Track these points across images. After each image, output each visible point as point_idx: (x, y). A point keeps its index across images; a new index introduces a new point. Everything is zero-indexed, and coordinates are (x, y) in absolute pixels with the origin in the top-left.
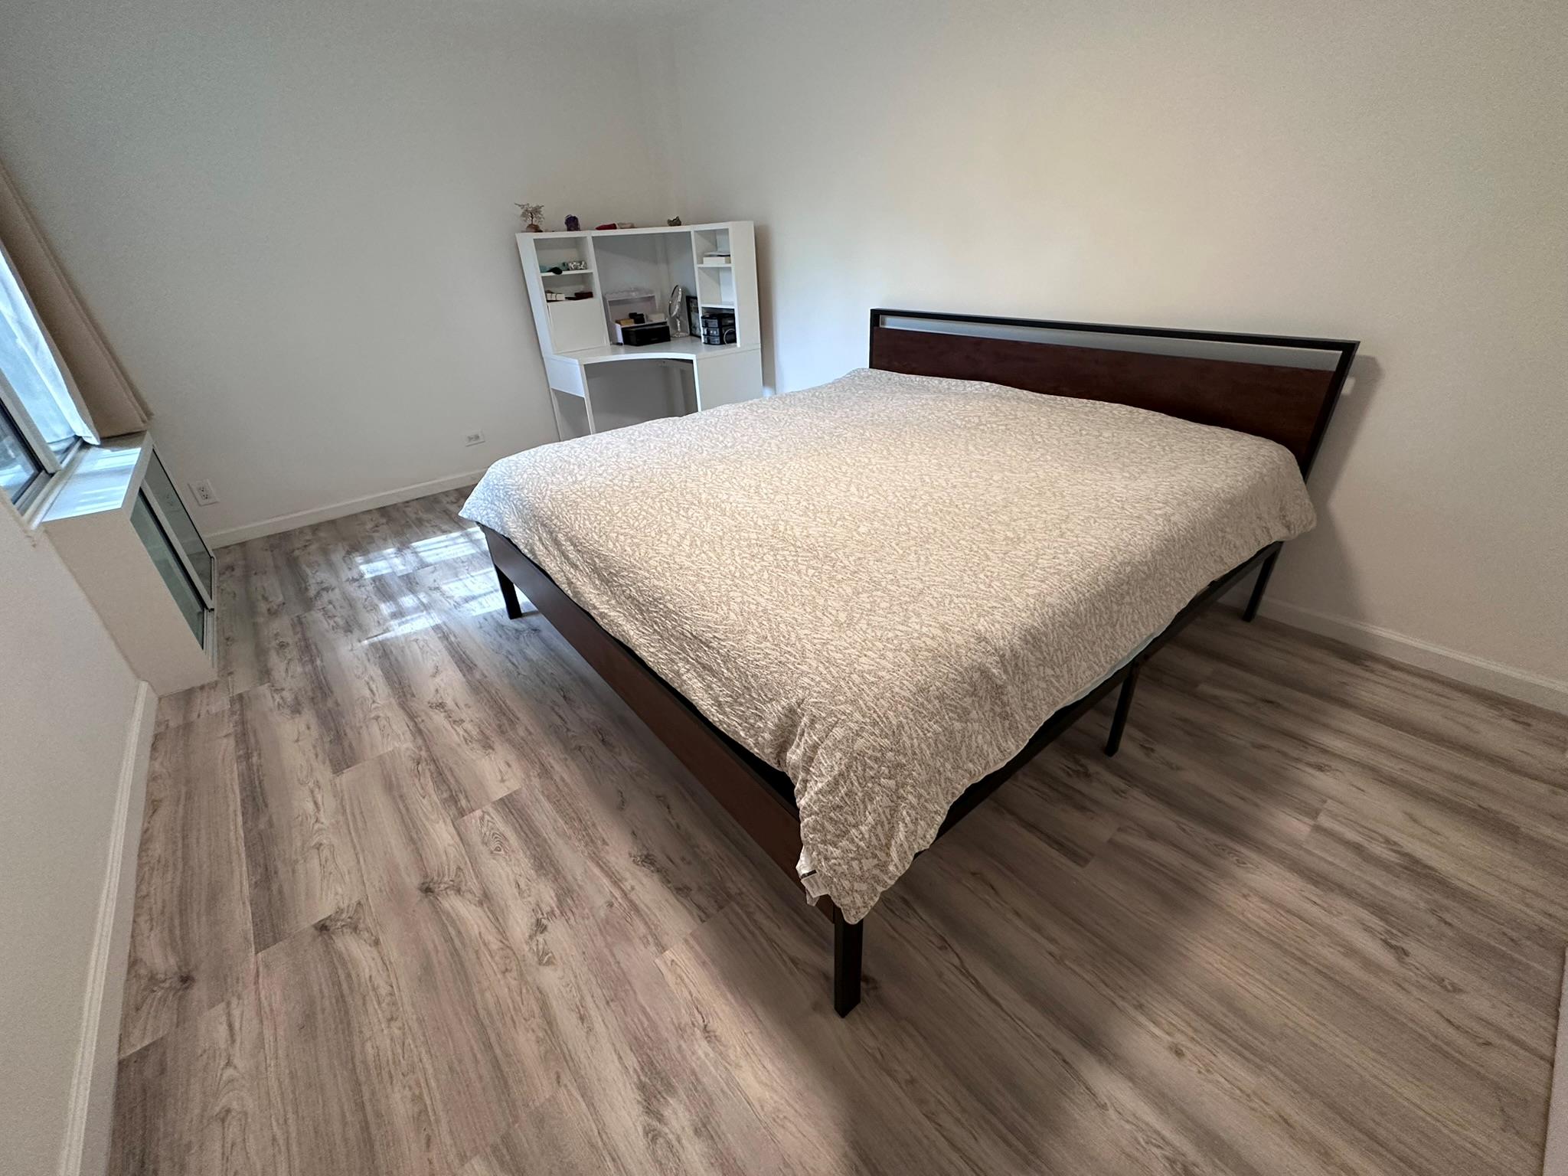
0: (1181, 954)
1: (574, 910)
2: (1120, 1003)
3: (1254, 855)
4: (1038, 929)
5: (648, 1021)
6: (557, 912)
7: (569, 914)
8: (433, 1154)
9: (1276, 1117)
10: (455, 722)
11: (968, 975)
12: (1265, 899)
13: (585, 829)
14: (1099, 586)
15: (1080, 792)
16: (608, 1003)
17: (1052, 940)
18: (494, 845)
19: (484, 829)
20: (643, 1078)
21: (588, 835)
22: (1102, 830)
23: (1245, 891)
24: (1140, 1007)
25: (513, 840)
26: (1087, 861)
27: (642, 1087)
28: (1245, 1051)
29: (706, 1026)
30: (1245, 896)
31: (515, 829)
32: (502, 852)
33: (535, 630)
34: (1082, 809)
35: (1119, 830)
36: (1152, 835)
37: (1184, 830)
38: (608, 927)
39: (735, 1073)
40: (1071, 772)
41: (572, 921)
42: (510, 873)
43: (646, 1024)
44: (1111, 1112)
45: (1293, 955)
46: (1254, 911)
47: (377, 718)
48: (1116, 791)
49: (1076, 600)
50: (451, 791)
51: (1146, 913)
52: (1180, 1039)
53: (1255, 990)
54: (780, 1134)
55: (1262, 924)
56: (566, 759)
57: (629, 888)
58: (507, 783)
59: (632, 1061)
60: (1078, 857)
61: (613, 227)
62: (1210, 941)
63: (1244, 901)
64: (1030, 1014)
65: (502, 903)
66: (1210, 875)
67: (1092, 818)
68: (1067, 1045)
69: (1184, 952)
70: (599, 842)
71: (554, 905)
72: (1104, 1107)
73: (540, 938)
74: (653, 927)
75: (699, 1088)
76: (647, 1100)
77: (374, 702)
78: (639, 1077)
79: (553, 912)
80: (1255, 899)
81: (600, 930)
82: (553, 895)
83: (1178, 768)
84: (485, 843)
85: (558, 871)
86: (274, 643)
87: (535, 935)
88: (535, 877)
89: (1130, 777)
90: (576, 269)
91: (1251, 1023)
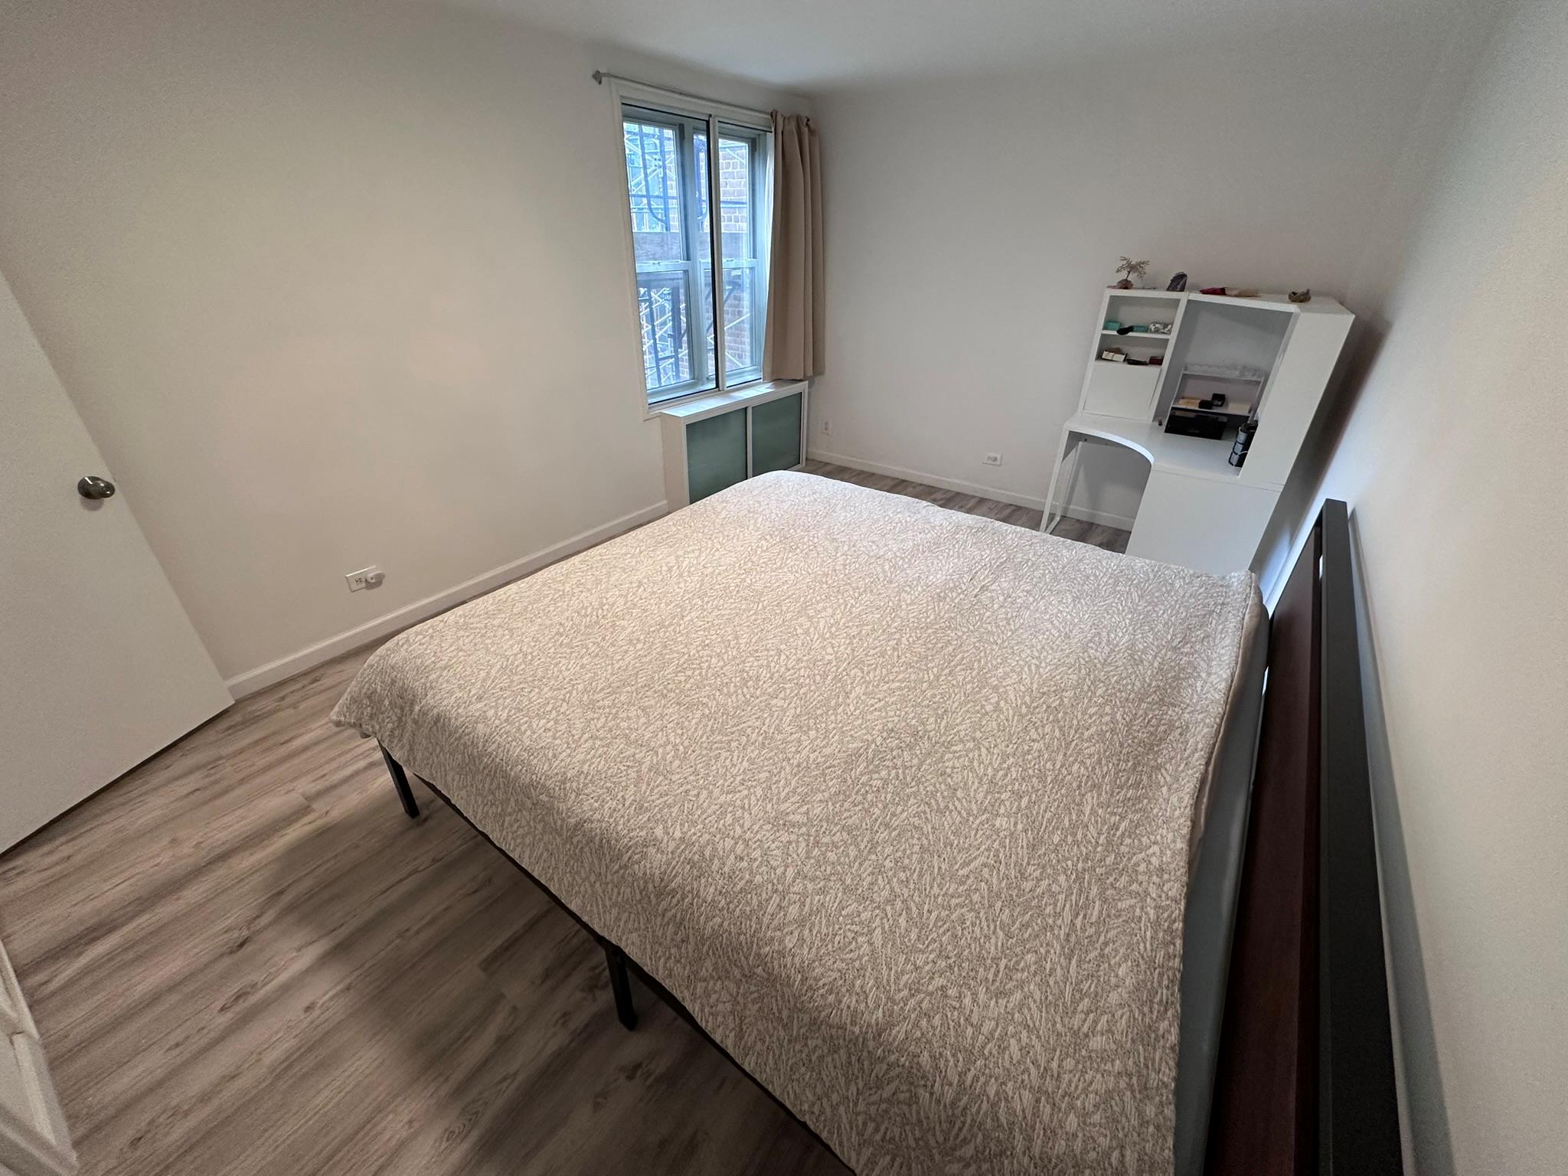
0: (375, 1034)
2: (358, 972)
3: (456, 1156)
4: (430, 923)
9: (240, 1070)
11: (410, 875)
12: (403, 1145)
15: (568, 976)
17: (417, 932)
22: (518, 989)
23: (416, 1125)
24: (348, 988)
26: (485, 970)
28: (288, 1064)
30: (410, 1122)
34: (547, 975)
35: (514, 1008)
36: (503, 1042)
37: (505, 1079)
40: (597, 971)
44: (295, 954)
45: (338, 1150)
46: (394, 1126)
48: (566, 1015)
51: (420, 1013)
52: (317, 1012)
53: (326, 1093)
55: (379, 1128)
60: (491, 963)
61: (1222, 292)
62: (378, 1067)
63: (405, 1120)
64: (369, 913)
66: (443, 1092)
67: (533, 983)
68: (343, 933)
69: (378, 1038)
72: (299, 950)
80: (404, 1134)
89: (588, 1035)
90: (1157, 331)
91: (304, 1077)
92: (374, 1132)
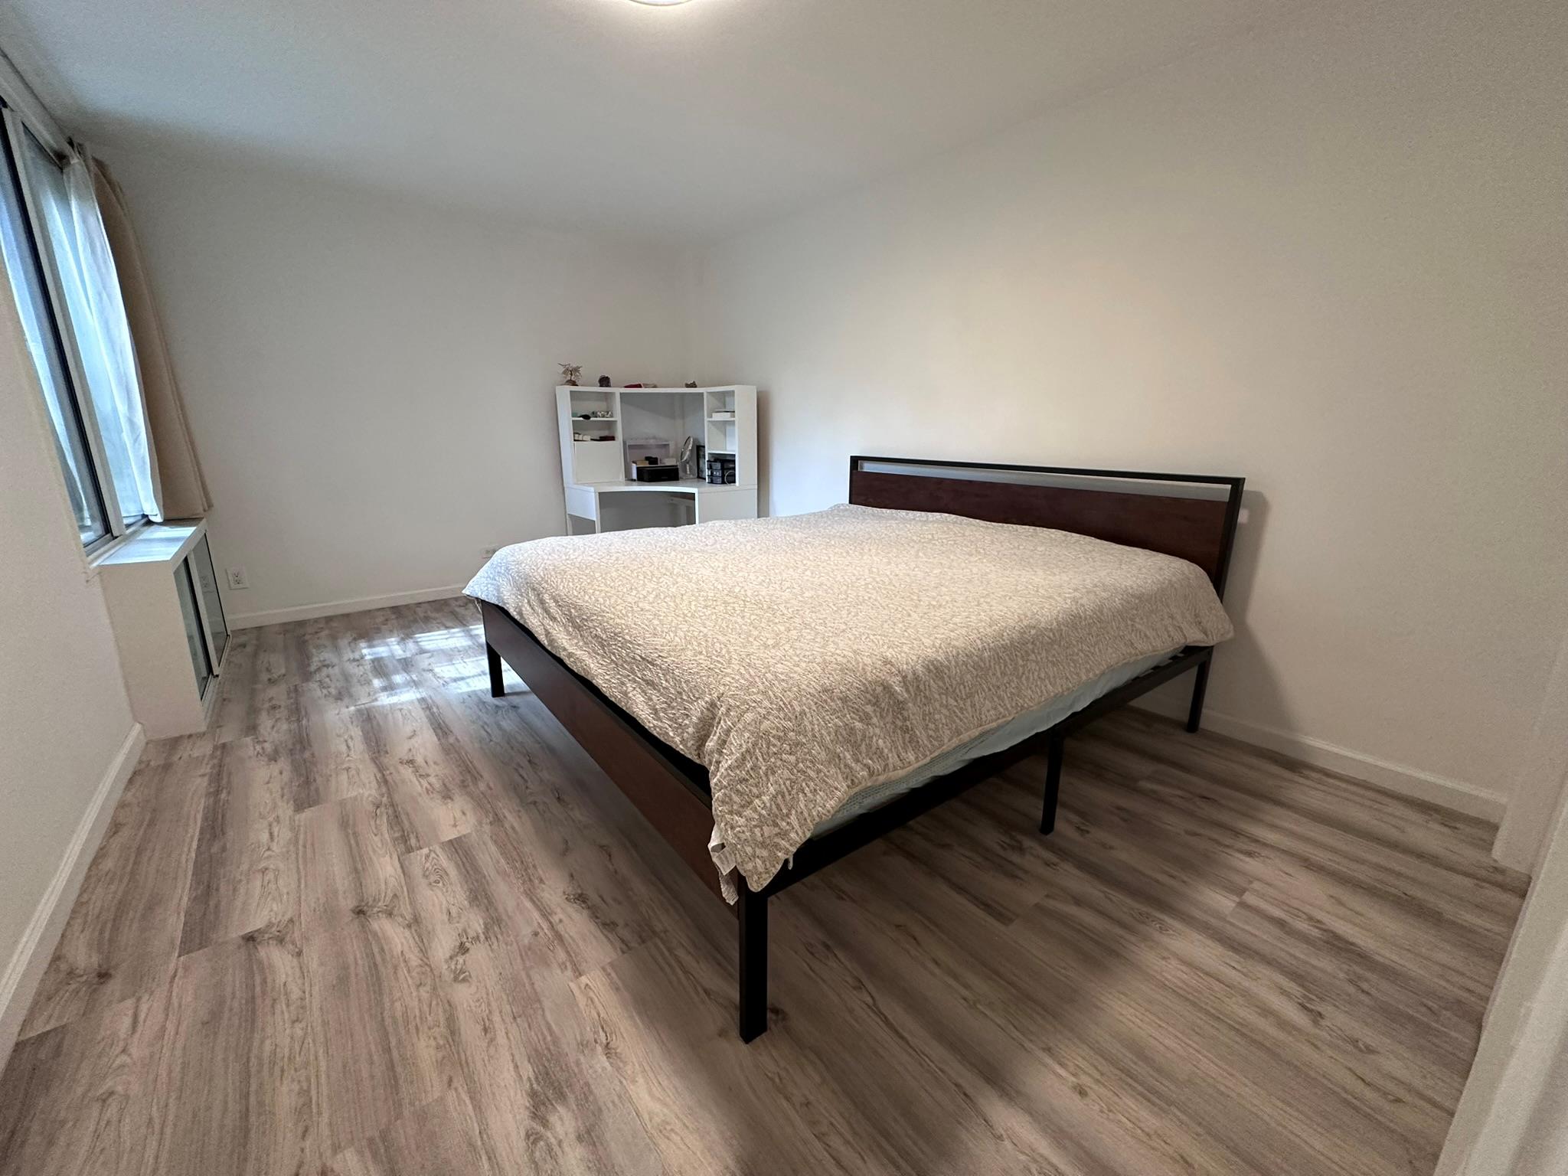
0: (1098, 1007)
1: (499, 936)
2: (1027, 1044)
3: (1177, 925)
4: (956, 977)
5: (551, 1035)
6: (482, 938)
7: (494, 939)
8: (308, 1143)
9: (1178, 1158)
10: (420, 776)
11: (880, 1013)
12: (1184, 962)
13: (526, 870)
14: (1004, 640)
15: (1010, 862)
16: (514, 1018)
17: (967, 986)
18: (433, 878)
19: (428, 865)
20: (535, 1086)
21: (527, 874)
22: (1031, 896)
23: (1166, 954)
24: (1048, 1050)
25: (453, 872)
26: (1011, 921)
27: (533, 1094)
28: (1151, 1096)
29: (608, 1044)
30: (1164, 958)
31: (458, 866)
32: (441, 884)
33: (515, 707)
34: (1014, 877)
35: (1047, 896)
36: (1078, 901)
37: (1110, 899)
38: (529, 953)
39: (631, 1088)
40: (1005, 845)
41: (495, 946)
42: (444, 902)
43: (549, 1038)
44: (1007, 1143)
45: (1207, 1013)
46: (1173, 972)
47: (348, 769)
48: (1047, 864)
49: (980, 647)
50: (404, 832)
51: (1065, 968)
52: (1085, 1080)
53: (1167, 1042)
54: (663, 1144)
55: (1179, 983)
56: (519, 811)
57: (557, 921)
58: (458, 828)
59: (528, 1071)
60: (1002, 916)
61: (639, 386)
62: (1126, 995)
63: (1164, 963)
64: (937, 1051)
65: (430, 928)
66: (1133, 939)
67: (1021, 885)
68: (968, 1079)
69: (1099, 1004)
70: (536, 882)
71: (480, 931)
72: (1000, 1138)
73: (461, 960)
74: (573, 955)
75: (591, 1098)
76: (536, 1107)
77: (348, 756)
78: (531, 1085)
79: (478, 937)
80: (1174, 962)
81: (521, 955)
82: (481, 922)
83: (1111, 848)
84: (426, 876)
85: (490, 903)
86: (267, 705)
87: (457, 956)
88: (468, 906)
89: (1063, 854)
90: (603, 416)
91: (1159, 1070)
92: (1185, 987)
